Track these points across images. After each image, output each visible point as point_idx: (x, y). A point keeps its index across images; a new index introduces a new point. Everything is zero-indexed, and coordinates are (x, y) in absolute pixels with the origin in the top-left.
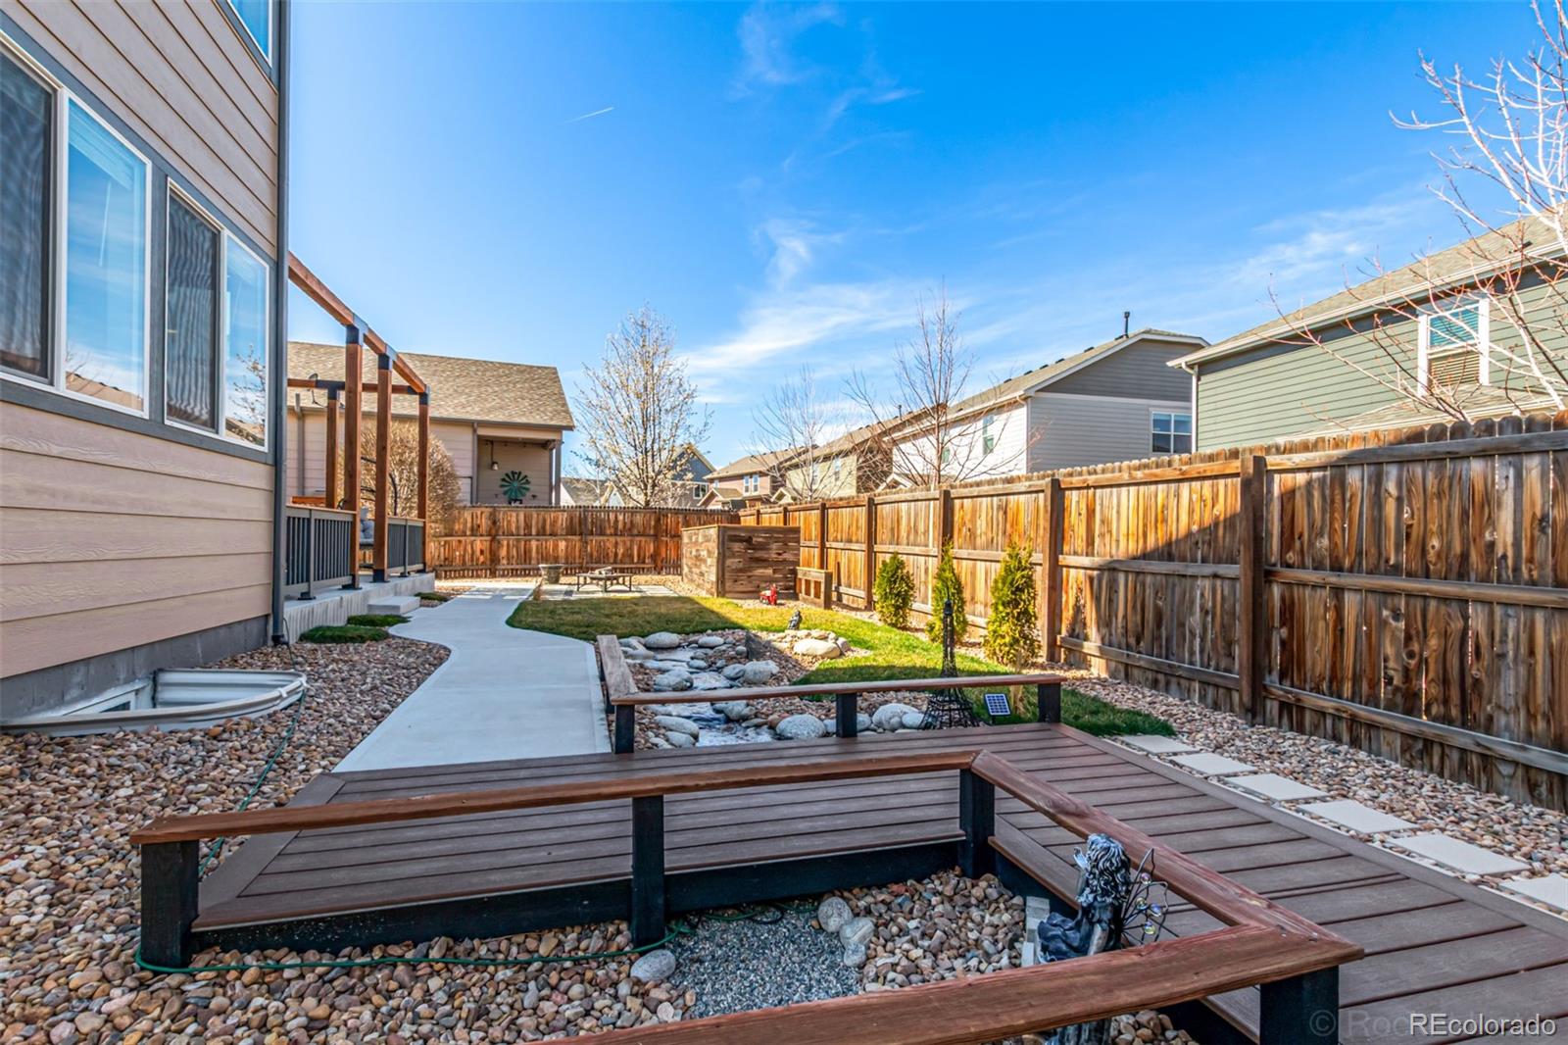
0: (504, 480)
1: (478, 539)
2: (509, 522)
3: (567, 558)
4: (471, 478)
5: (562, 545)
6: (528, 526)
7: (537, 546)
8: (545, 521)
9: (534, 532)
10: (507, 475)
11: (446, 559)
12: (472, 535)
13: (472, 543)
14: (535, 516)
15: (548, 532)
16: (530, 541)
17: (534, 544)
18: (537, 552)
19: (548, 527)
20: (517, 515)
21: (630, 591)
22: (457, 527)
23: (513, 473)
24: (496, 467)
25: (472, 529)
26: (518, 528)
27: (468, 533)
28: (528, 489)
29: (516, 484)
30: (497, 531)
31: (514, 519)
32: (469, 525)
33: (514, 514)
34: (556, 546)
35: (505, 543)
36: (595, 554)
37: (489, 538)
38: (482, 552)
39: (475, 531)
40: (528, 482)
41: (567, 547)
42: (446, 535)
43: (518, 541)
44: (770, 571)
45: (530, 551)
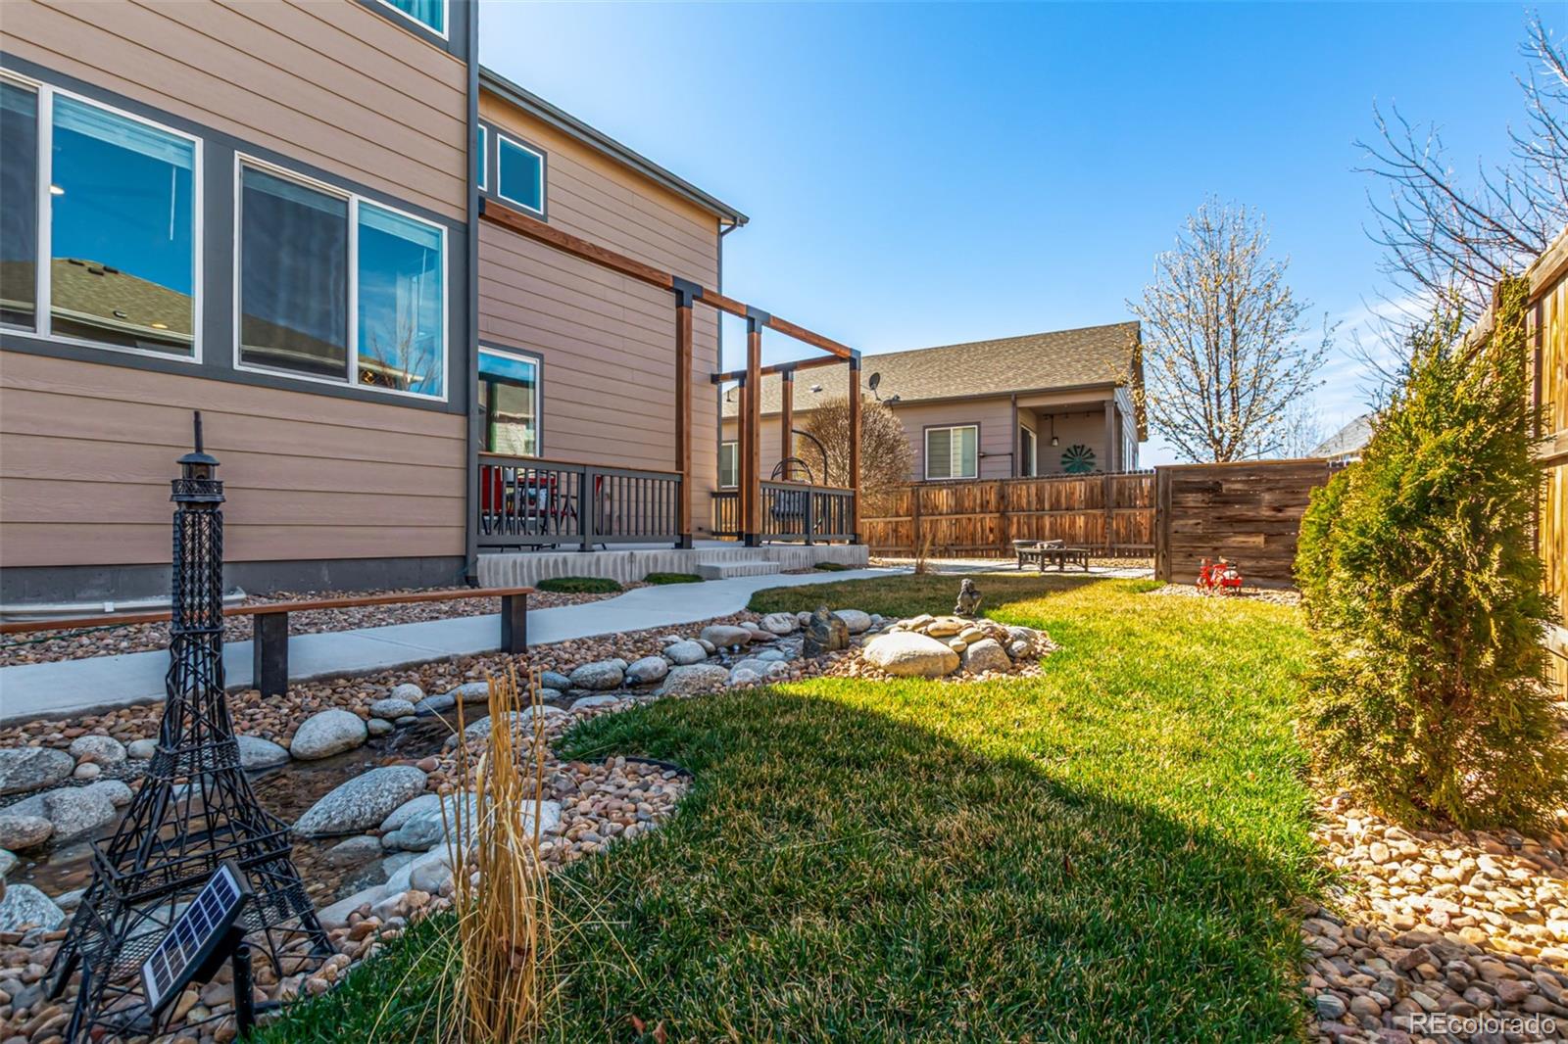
0: (1065, 456)
1: (988, 517)
2: (1019, 496)
3: (1086, 537)
4: (1011, 454)
5: (1081, 521)
6: (1040, 500)
7: (1051, 524)
8: (1059, 493)
9: (1047, 507)
10: (1069, 450)
11: (957, 538)
12: (982, 512)
13: (983, 519)
14: (1047, 487)
15: (1064, 506)
16: (1042, 517)
17: (1047, 521)
18: (1051, 530)
19: (1063, 500)
20: (1028, 488)
21: (1086, 571)
22: (966, 505)
23: (1075, 447)
24: (1056, 443)
25: (982, 506)
26: (1029, 503)
27: (978, 510)
28: (1092, 464)
29: (1077, 459)
30: (1006, 507)
31: (1024, 493)
32: (978, 501)
33: (1024, 487)
34: (1073, 523)
35: (1015, 520)
36: (1122, 530)
37: (997, 515)
38: (991, 530)
39: (984, 507)
40: (1092, 456)
41: (1086, 524)
42: (956, 513)
43: (1029, 517)
44: (1260, 540)
45: (1043, 528)
